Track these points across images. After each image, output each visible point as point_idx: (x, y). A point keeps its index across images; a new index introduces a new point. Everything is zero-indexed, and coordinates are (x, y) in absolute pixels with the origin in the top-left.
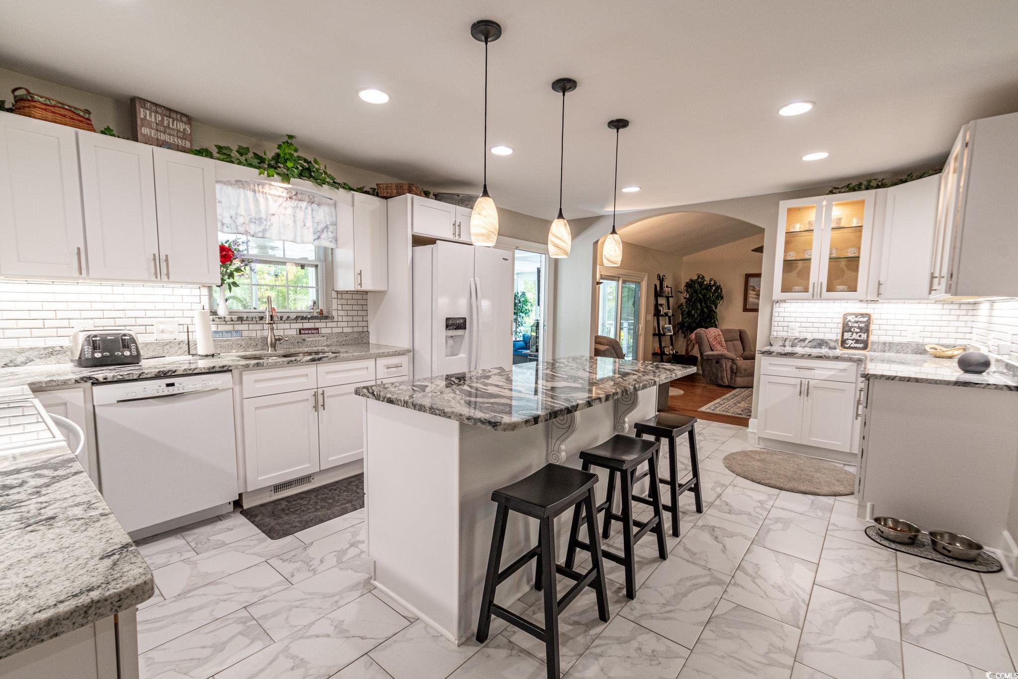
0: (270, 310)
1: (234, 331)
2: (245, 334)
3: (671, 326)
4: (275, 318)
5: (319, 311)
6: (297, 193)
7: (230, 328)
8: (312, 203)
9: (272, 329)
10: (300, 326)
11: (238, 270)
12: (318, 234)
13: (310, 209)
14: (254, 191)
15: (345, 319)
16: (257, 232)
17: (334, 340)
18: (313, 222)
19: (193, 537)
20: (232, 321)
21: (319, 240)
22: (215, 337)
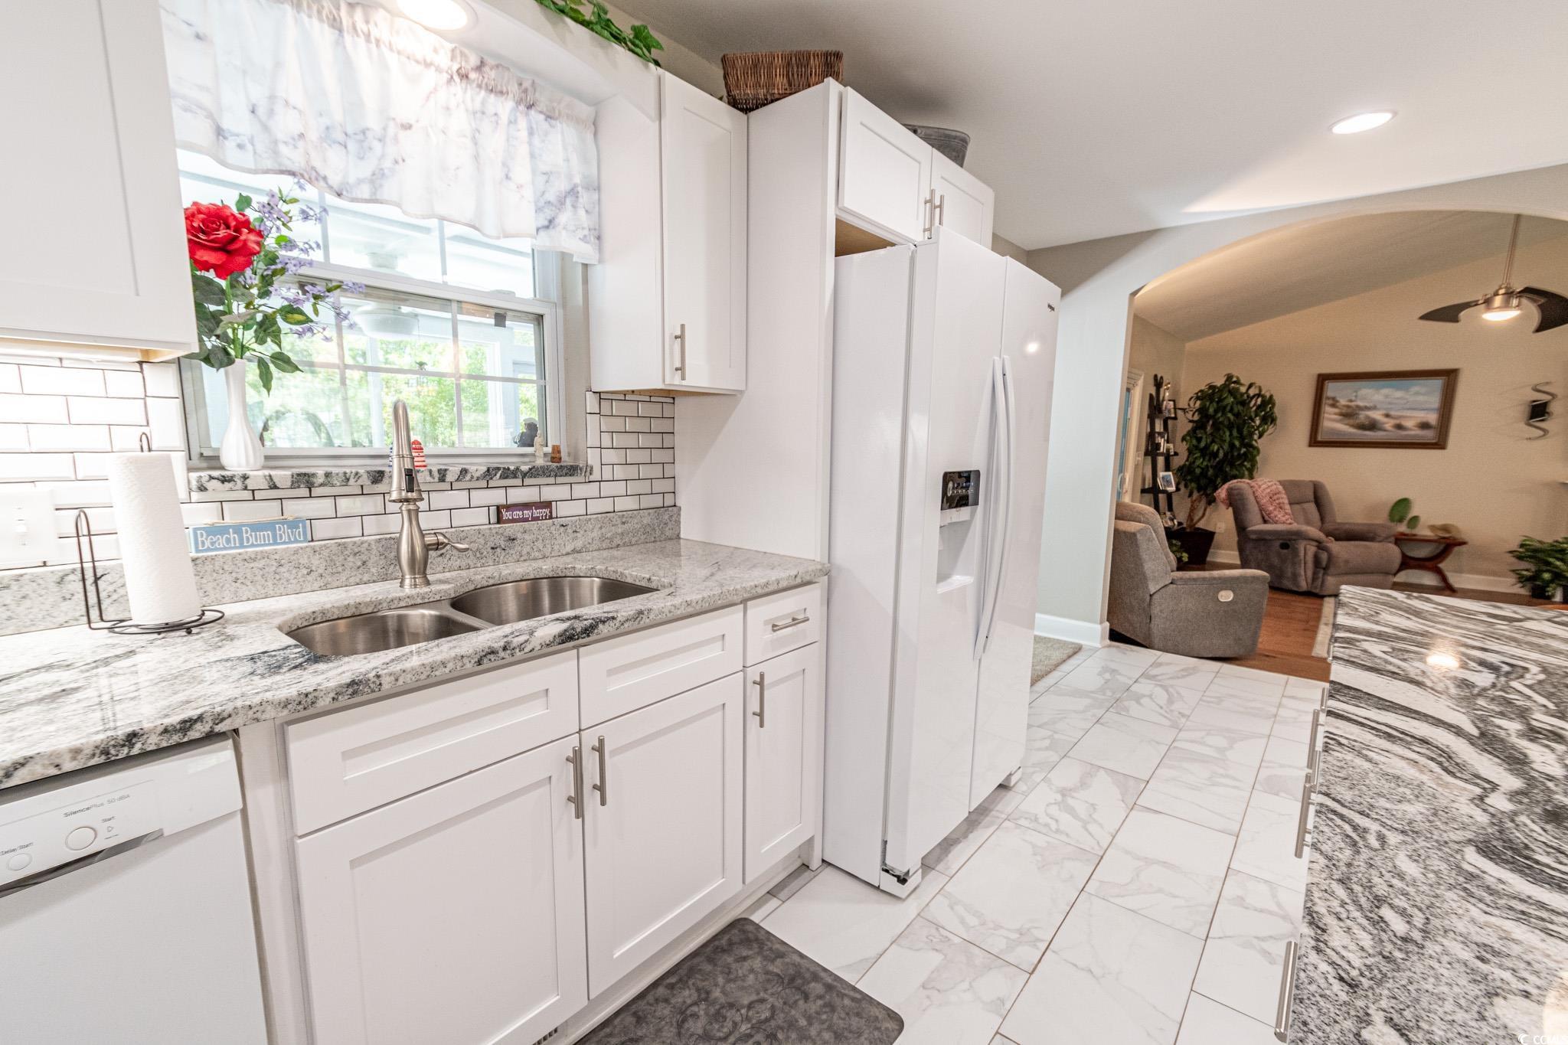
0: (406, 452)
1: (284, 522)
2: (322, 529)
3: (1171, 473)
4: (422, 477)
5: (549, 450)
6: (482, 63)
7: (268, 511)
8: (530, 107)
9: (414, 514)
10: (497, 497)
11: (290, 311)
12: (548, 213)
13: (523, 124)
14: (335, 24)
15: (620, 471)
16: (352, 180)
17: (591, 535)
18: (534, 172)
20: (275, 487)
21: (551, 232)
22: (209, 550)
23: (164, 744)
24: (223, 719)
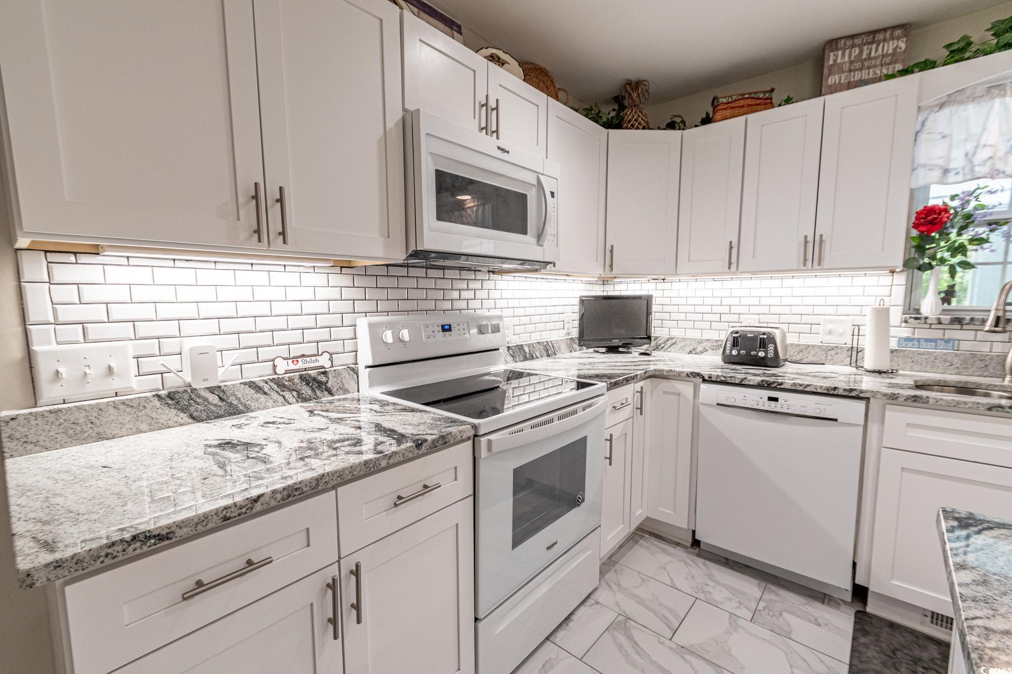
0: (1000, 307)
1: (942, 339)
11: (973, 240)
19: (773, 597)
20: (940, 323)
22: (903, 347)
23: (844, 394)
24: (862, 393)
